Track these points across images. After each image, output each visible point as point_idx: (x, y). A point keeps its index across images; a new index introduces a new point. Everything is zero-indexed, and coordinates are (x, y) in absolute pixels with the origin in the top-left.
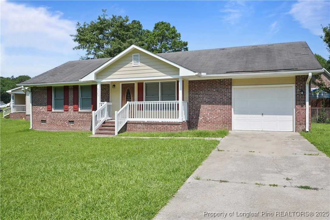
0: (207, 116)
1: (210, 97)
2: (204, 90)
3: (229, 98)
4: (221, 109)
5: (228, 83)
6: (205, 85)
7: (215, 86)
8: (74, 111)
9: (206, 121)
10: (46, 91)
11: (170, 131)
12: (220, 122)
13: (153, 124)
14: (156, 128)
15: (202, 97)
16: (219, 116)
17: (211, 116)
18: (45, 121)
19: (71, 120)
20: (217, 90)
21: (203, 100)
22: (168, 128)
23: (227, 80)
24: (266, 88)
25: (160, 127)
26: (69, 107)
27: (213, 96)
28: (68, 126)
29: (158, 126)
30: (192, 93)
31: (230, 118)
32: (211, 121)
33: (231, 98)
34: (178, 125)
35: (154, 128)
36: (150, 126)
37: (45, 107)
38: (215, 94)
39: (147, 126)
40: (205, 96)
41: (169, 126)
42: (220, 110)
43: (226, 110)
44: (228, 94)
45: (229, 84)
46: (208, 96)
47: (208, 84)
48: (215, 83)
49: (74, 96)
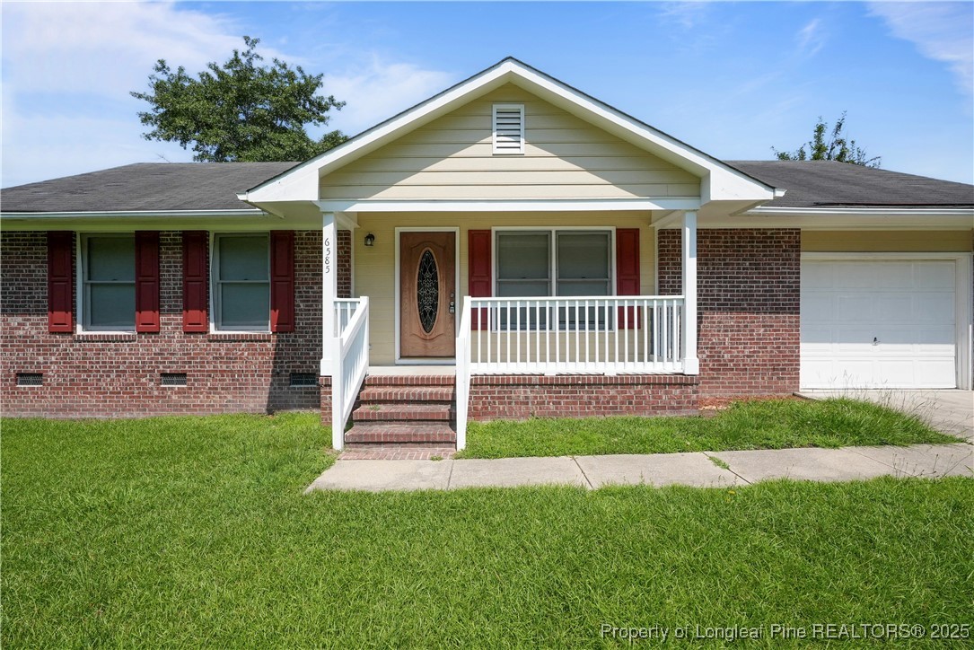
0: (724, 348)
1: (733, 287)
2: (713, 264)
3: (793, 291)
4: (768, 326)
5: (789, 242)
6: (718, 247)
7: (749, 251)
8: (186, 333)
9: (720, 365)
11: (653, 408)
12: (766, 365)
13: (583, 385)
14: (594, 402)
15: (705, 286)
16: (760, 348)
17: (737, 348)
18: (38, 377)
19: (174, 368)
20: (755, 264)
21: (708, 295)
22: (644, 398)
23: (786, 233)
24: (887, 261)
25: (613, 398)
26: (163, 319)
27: (741, 282)
28: (156, 393)
29: (602, 392)
30: (672, 273)
31: (794, 352)
32: (734, 365)
33: (799, 291)
34: (685, 385)
35: (586, 399)
36: (572, 392)
37: (34, 318)
38: (747, 278)
39: (555, 392)
40: (715, 282)
41: (647, 392)
42: (764, 326)
43: (782, 326)
44: (790, 278)
45: (792, 246)
46: (725, 282)
47: (727, 242)
48: (749, 242)
49: (186, 273)
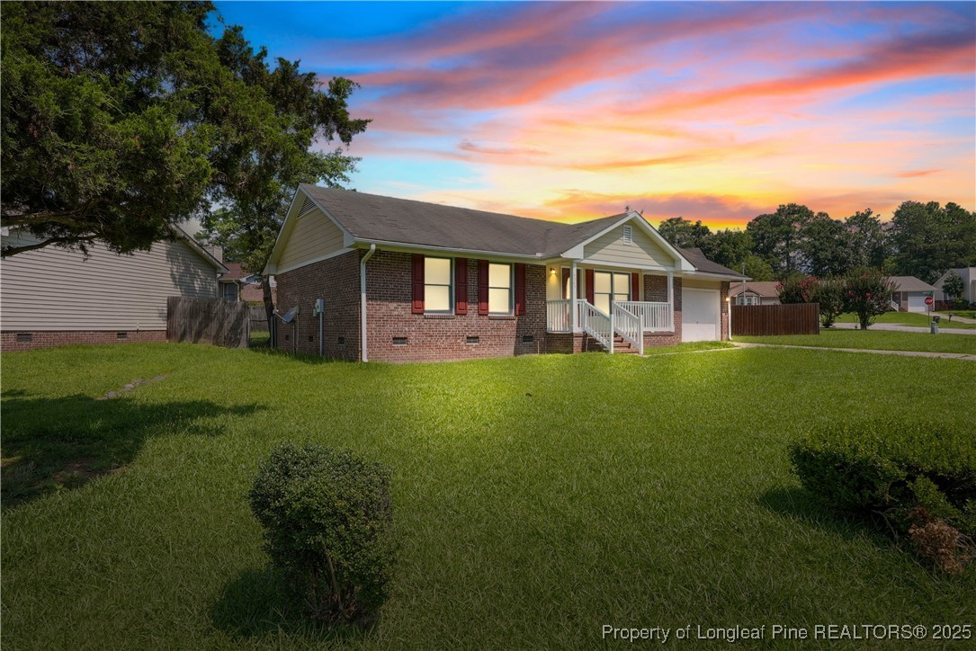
2: (660, 290)
6: (660, 283)
8: (479, 315)
10: (408, 265)
18: (403, 340)
19: (473, 334)
25: (654, 341)
26: (469, 307)
28: (464, 348)
29: (651, 339)
30: (649, 293)
37: (404, 304)
49: (479, 283)
